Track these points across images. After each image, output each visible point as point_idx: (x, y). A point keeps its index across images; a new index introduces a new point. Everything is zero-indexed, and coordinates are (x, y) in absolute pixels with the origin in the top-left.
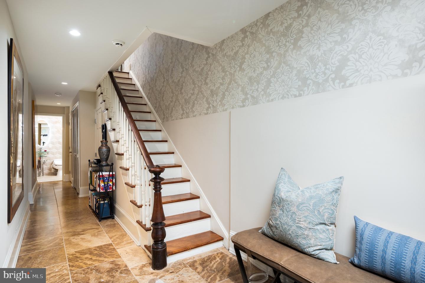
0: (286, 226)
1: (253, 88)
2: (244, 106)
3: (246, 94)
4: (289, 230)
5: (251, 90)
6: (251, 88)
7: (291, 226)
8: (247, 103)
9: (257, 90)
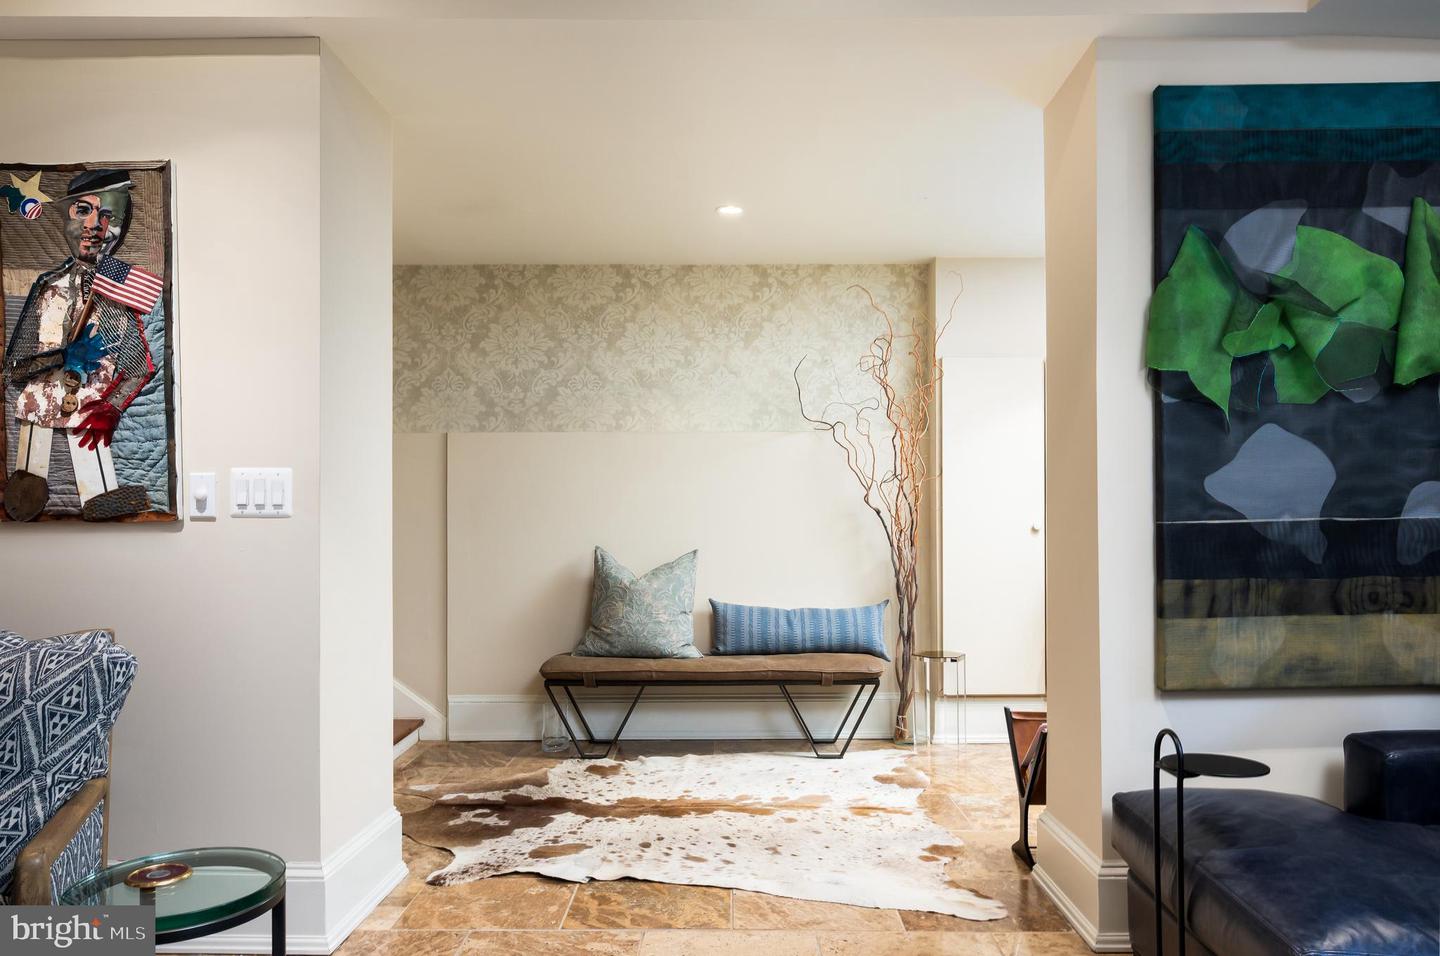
0: (637, 627)
1: (512, 395)
2: (482, 428)
3: (491, 404)
4: (643, 630)
5: (504, 398)
6: (505, 394)
7: (646, 624)
8: (492, 424)
9: (522, 401)
